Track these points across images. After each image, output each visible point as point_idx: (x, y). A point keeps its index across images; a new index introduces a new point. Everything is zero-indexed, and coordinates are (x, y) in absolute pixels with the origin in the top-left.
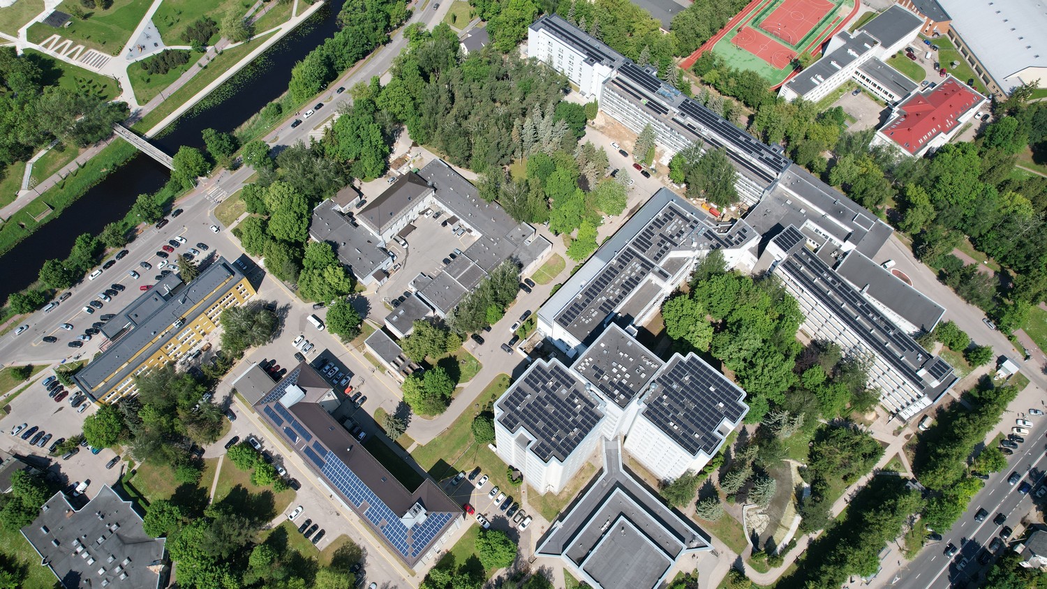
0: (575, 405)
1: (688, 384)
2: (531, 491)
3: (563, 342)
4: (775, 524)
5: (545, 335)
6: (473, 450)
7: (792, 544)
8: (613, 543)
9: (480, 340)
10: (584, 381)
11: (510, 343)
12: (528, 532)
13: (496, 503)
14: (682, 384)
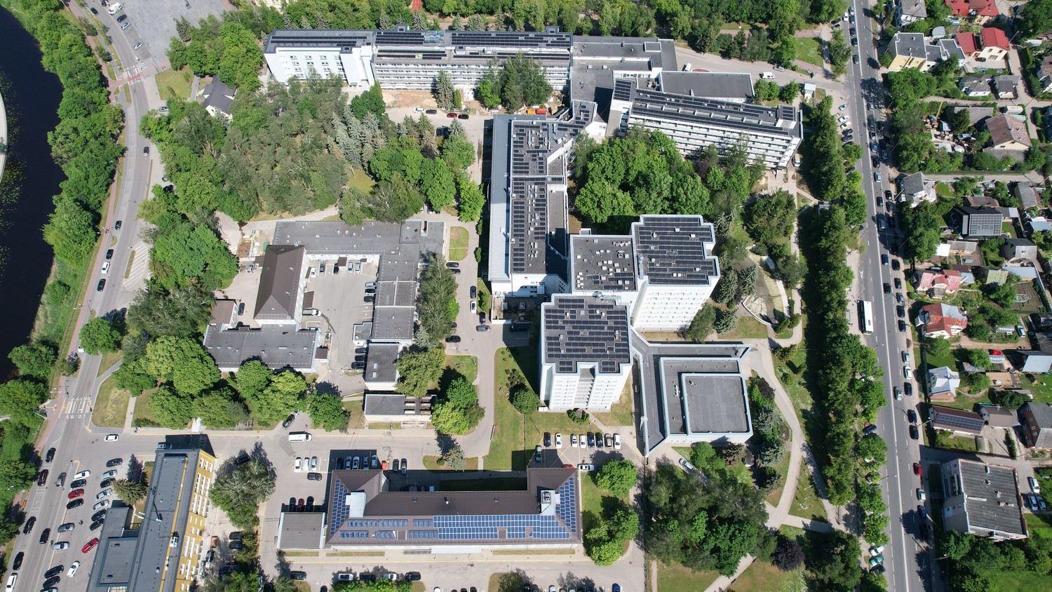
0: (599, 317)
1: (658, 240)
2: (599, 416)
3: (526, 287)
4: (769, 299)
5: (505, 294)
6: (530, 424)
7: (791, 303)
8: (693, 397)
9: (456, 339)
10: (590, 293)
11: (481, 322)
12: (624, 446)
13: (583, 446)
14: (655, 243)
